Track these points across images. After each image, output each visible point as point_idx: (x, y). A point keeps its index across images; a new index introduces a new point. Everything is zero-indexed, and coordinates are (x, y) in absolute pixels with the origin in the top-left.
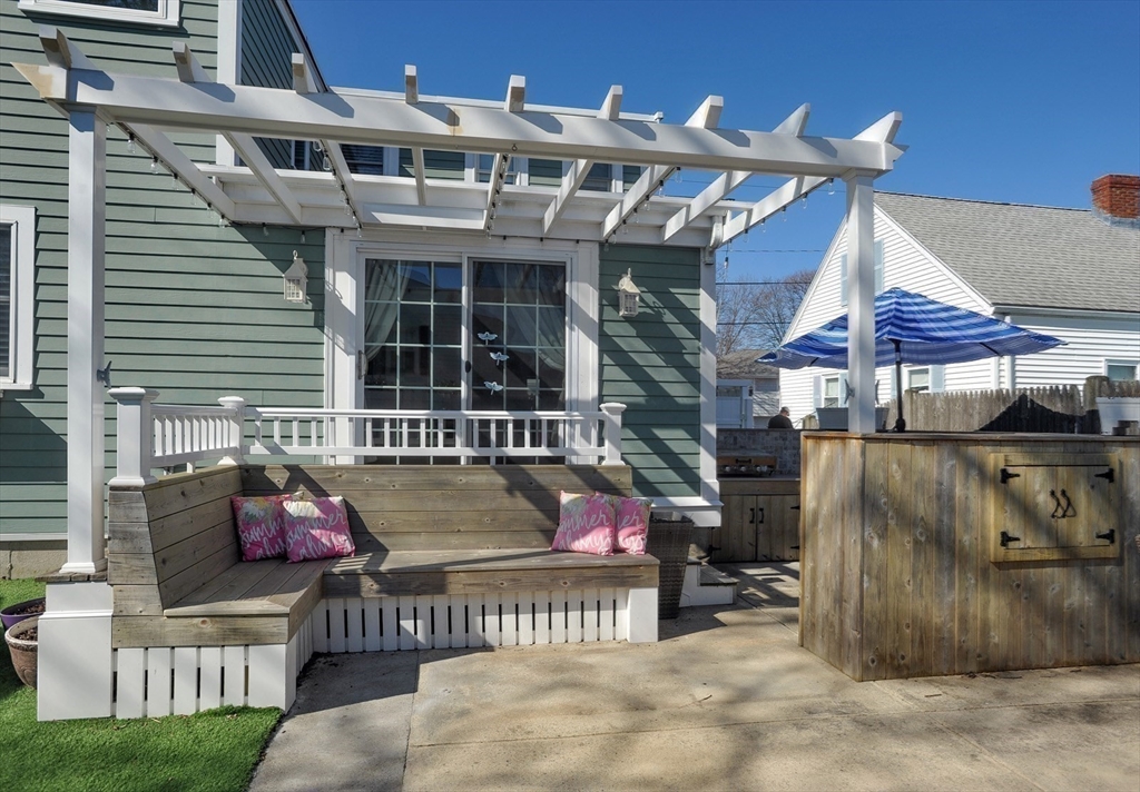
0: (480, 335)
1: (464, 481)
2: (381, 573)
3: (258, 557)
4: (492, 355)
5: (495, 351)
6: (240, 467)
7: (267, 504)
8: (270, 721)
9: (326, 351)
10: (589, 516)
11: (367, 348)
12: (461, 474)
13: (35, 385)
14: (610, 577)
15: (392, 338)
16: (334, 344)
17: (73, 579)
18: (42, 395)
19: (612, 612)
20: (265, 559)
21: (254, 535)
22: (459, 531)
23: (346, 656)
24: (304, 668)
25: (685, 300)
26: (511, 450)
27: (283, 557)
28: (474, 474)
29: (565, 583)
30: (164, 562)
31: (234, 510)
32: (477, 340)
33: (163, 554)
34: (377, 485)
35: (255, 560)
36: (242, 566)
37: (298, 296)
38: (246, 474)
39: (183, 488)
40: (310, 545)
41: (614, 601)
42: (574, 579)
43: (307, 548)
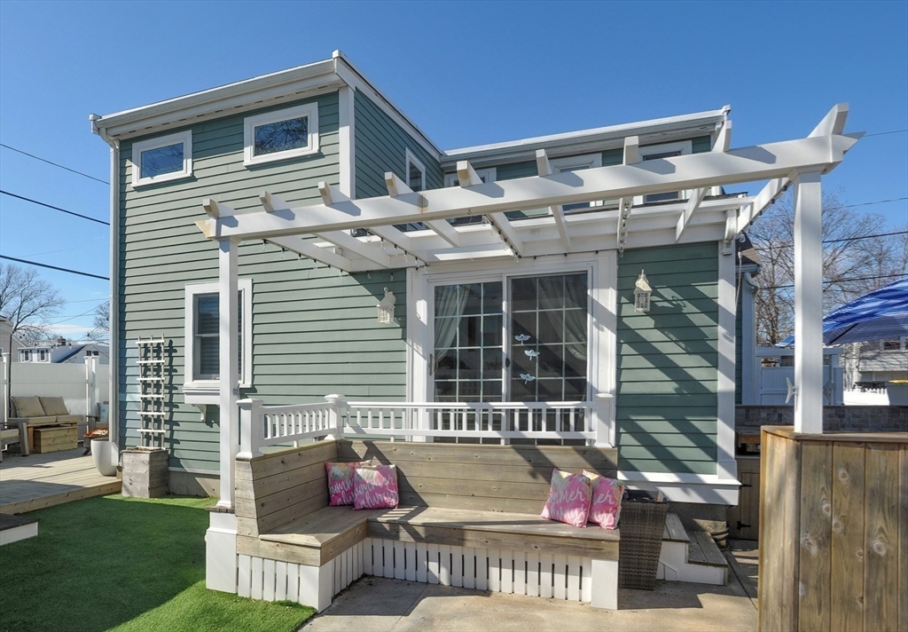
0: (517, 338)
1: (479, 457)
2: (408, 524)
3: (338, 504)
4: (526, 352)
5: (529, 348)
6: (336, 442)
7: (346, 468)
8: (306, 615)
9: (407, 356)
10: (569, 491)
11: (437, 353)
12: (477, 451)
13: (253, 385)
14: (575, 547)
15: (454, 344)
16: (413, 349)
17: (220, 510)
18: (256, 391)
19: (578, 577)
20: (342, 505)
21: (336, 489)
22: (473, 495)
23: (382, 579)
24: (351, 584)
25: (705, 290)
26: (530, 433)
27: (352, 505)
28: (486, 452)
29: (536, 547)
30: (263, 505)
31: (326, 471)
32: (514, 341)
33: (263, 500)
34: (419, 458)
35: (336, 506)
36: (327, 509)
37: (386, 318)
38: (339, 446)
39: (283, 458)
40: (367, 499)
41: (581, 568)
42: (544, 545)
43: (365, 500)
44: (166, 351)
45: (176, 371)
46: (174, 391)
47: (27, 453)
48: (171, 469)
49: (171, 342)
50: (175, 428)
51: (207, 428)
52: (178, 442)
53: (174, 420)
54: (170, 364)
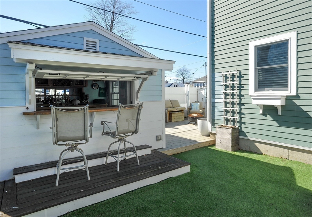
13: (297, 94)
18: (299, 97)
44: (238, 77)
45: (243, 87)
46: (242, 98)
47: (168, 122)
48: (240, 137)
49: (240, 73)
50: (242, 116)
51: (264, 117)
52: (244, 123)
53: (242, 112)
54: (240, 84)
